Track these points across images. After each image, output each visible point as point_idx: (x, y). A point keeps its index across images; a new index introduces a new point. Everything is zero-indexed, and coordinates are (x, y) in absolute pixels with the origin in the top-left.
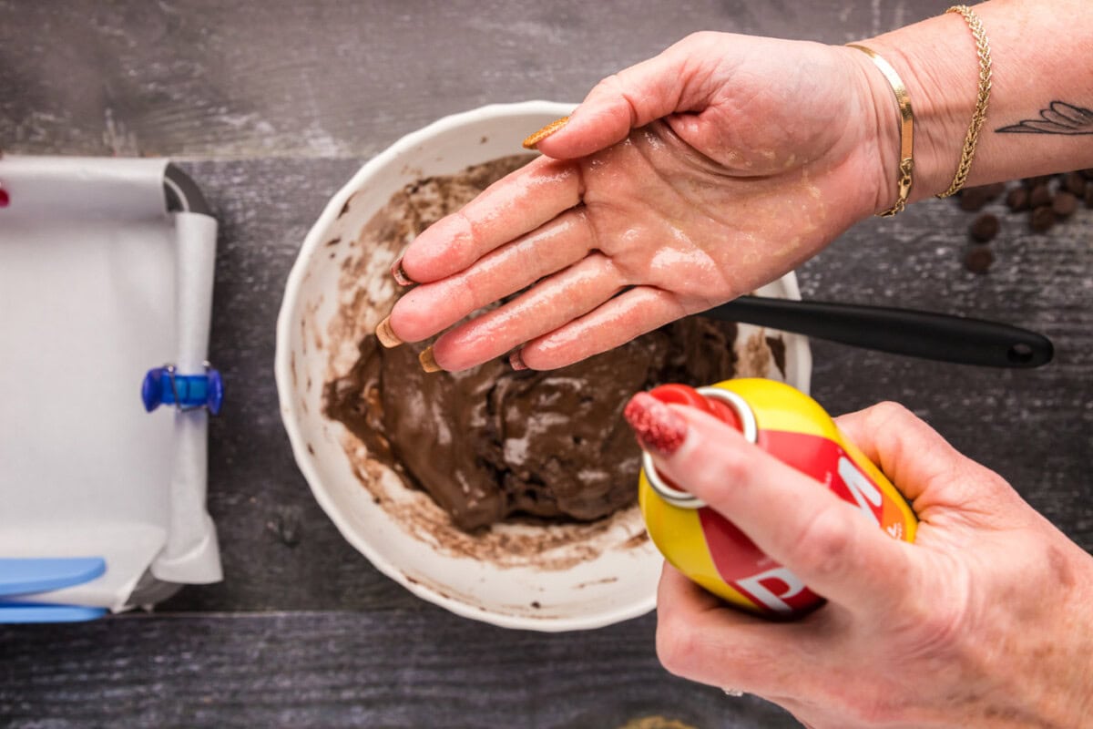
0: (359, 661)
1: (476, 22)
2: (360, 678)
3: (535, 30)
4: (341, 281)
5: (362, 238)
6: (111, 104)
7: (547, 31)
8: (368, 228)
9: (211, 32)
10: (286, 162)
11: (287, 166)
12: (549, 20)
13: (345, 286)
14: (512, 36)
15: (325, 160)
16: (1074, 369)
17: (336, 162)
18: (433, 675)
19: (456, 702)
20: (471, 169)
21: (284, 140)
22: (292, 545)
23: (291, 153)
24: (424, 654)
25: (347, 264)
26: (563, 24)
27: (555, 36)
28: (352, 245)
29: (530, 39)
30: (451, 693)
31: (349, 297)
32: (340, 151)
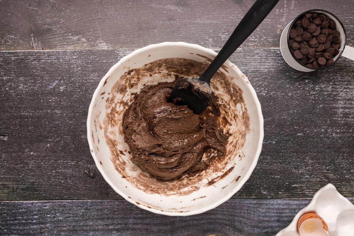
0: (115, 216)
1: (154, 5)
2: (115, 222)
3: (173, 7)
4: (106, 106)
5: (112, 91)
6: (33, 32)
7: (177, 8)
8: (114, 88)
9: (66, 9)
10: (90, 51)
11: (91, 52)
12: (178, 4)
13: (107, 107)
14: (165, 10)
15: (104, 51)
16: (350, 119)
17: (107, 51)
18: (139, 221)
19: (147, 230)
20: (146, 65)
21: (90, 44)
22: (93, 178)
23: (92, 48)
24: (137, 214)
25: (107, 100)
26: (182, 5)
27: (180, 10)
28: (109, 94)
29: (171, 11)
30: (145, 227)
31: (109, 111)
32: (108, 47)
